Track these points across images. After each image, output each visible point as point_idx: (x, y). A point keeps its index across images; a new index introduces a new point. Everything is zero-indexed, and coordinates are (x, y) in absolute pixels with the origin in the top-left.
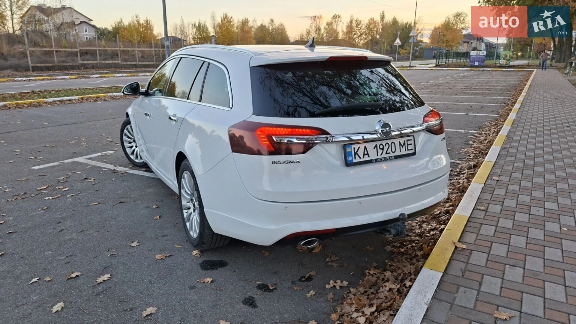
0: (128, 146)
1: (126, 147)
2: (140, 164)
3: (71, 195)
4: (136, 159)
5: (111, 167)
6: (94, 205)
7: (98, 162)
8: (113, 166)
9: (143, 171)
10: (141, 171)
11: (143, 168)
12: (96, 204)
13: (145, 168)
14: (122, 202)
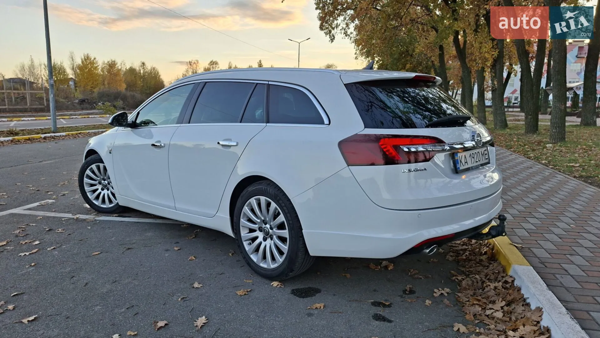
0: (90, 190)
1: (87, 191)
2: (110, 209)
3: (53, 248)
4: (102, 204)
5: (70, 216)
6: (97, 254)
7: (46, 212)
8: (71, 214)
9: (116, 216)
10: (113, 216)
11: (115, 214)
12: (99, 254)
13: (117, 213)
14: (129, 249)
